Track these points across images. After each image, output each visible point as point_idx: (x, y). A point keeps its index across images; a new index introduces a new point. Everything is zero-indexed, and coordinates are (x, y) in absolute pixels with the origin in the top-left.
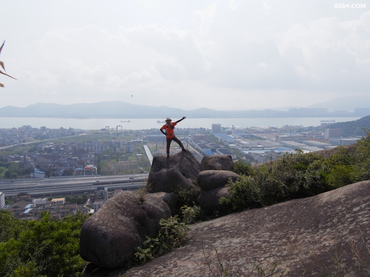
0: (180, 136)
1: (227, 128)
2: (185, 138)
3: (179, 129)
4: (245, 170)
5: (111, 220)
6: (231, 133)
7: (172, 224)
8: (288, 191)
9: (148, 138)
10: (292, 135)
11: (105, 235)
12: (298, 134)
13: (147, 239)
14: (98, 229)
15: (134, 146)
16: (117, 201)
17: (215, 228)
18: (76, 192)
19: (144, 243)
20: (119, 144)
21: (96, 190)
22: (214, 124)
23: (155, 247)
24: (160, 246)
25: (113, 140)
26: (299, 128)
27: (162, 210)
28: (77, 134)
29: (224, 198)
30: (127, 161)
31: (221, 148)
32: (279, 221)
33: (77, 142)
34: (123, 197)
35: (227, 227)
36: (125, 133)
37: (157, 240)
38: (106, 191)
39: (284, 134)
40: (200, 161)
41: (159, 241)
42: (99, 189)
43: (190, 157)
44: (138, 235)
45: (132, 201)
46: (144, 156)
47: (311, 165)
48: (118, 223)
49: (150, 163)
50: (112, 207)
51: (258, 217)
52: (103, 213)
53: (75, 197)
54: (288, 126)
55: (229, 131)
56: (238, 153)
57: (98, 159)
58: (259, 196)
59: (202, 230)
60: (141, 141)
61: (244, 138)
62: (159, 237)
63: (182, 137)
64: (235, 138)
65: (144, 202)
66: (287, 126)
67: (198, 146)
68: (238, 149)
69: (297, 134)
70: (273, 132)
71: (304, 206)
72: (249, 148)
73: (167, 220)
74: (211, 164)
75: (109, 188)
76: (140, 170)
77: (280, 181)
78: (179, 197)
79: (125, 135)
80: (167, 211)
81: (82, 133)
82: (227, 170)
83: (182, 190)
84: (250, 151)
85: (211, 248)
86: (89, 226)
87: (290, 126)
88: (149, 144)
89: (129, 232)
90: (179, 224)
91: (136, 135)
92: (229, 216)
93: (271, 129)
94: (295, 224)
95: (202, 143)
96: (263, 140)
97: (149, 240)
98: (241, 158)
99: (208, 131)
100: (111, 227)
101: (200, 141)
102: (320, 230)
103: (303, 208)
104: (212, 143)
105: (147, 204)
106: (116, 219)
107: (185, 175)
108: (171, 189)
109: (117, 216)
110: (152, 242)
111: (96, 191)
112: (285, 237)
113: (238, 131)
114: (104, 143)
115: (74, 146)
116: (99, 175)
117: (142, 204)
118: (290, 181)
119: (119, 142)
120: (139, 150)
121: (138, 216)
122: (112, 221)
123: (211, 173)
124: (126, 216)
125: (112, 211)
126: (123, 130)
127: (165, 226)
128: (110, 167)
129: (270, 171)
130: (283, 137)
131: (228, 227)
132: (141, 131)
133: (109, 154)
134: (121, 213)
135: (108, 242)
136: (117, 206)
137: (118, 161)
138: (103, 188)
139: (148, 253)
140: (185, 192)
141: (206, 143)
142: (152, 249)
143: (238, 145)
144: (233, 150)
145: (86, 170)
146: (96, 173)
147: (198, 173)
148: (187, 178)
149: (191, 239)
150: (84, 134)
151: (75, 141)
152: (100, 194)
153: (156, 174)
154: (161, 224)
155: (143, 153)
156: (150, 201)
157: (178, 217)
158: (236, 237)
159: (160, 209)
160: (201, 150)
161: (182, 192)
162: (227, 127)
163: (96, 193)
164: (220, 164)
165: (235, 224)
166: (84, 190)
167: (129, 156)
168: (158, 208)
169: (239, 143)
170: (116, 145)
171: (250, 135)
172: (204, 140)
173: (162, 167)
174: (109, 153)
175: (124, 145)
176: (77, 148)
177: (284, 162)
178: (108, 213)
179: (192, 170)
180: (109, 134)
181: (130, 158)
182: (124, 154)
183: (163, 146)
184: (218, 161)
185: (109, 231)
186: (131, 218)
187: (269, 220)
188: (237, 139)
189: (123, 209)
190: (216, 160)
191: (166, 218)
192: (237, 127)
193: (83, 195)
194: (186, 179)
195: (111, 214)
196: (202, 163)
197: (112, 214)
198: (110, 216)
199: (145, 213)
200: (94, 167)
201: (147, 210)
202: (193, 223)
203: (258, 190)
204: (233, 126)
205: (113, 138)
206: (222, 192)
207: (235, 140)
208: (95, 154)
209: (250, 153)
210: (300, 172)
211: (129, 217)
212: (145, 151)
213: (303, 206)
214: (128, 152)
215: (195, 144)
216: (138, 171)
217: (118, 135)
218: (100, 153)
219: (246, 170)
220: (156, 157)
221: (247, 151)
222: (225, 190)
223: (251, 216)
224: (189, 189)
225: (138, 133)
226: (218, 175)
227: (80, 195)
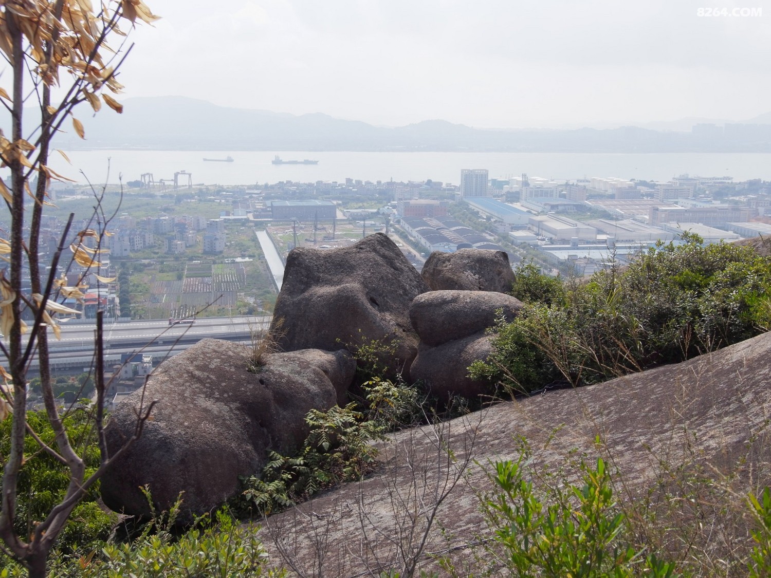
0: (365, 204)
1: (507, 183)
2: (381, 212)
3: (364, 184)
4: (545, 292)
5: (179, 407)
6: (519, 198)
7: (338, 423)
8: (654, 343)
9: (269, 211)
10: (701, 205)
11: (165, 444)
12: (717, 204)
13: (272, 459)
14: (147, 427)
15: (227, 234)
16: (192, 362)
17: (454, 436)
18: (61, 366)
19: (267, 468)
20: (182, 228)
21: (117, 363)
22: (469, 170)
23: (295, 478)
24: (306, 475)
25: (165, 216)
26: (720, 185)
27: (314, 388)
28: (58, 197)
29: (481, 363)
30: (206, 279)
31: (488, 243)
32: (616, 412)
33: (56, 221)
34: (208, 353)
35: (485, 434)
36: (199, 196)
37: (300, 461)
38: (146, 366)
39: (676, 203)
40: (419, 267)
41: (305, 464)
42: (126, 359)
43: (392, 254)
44: (249, 447)
45: (234, 363)
46: (258, 263)
47: (719, 276)
48: (197, 415)
49: (276, 285)
50: (181, 376)
51: (567, 407)
52: (157, 391)
53: (58, 382)
54: (690, 177)
55: (514, 190)
56: (538, 258)
57: (120, 271)
58: (574, 357)
59: (419, 442)
60: (247, 220)
61: (557, 213)
62: (304, 456)
63: (372, 208)
64: (530, 212)
65: (265, 368)
66: (685, 179)
67: (420, 236)
68: (538, 246)
69: (713, 202)
70: (643, 195)
71: (683, 376)
72: (571, 244)
73: (326, 412)
74: (449, 275)
75: (156, 358)
76: (245, 306)
77: (635, 319)
78: (359, 362)
79: (200, 200)
80: (327, 393)
81: (72, 192)
82: (495, 290)
83: (368, 343)
84: (572, 252)
85: (440, 475)
86: (125, 421)
87: (692, 179)
88: (272, 228)
89: (226, 438)
90: (357, 425)
91: (234, 202)
92: (491, 410)
93: (639, 187)
94: (654, 416)
95: (430, 226)
96: (612, 219)
97: (279, 461)
98: (546, 272)
99: (449, 190)
100: (182, 424)
101: (425, 219)
102: (708, 421)
103: (681, 378)
104: (460, 227)
105: (273, 373)
106: (192, 406)
107: (377, 304)
108: (338, 340)
109: (193, 400)
110: (288, 468)
111: (119, 366)
112: (623, 441)
113: (541, 192)
114: (138, 223)
115: (50, 232)
116: (126, 319)
117: (260, 372)
118: (659, 319)
119: (184, 221)
120: (243, 246)
121: (251, 401)
122: (182, 411)
123: (450, 299)
124: (217, 400)
125: (181, 388)
126: (193, 187)
127: (320, 427)
128: (156, 296)
129: (609, 292)
130: (672, 211)
131: (488, 434)
132: (250, 188)
133: (154, 258)
134: (204, 393)
135: (174, 461)
136: (192, 376)
137: (180, 278)
138: (138, 357)
139: (278, 491)
140: (376, 348)
141: (442, 225)
142: (288, 483)
143: (537, 235)
144: (523, 248)
145: (87, 303)
146: (118, 313)
147: (411, 300)
148: (381, 310)
149: (389, 463)
150: (79, 197)
151: (51, 219)
152: (130, 375)
153: (295, 299)
154: (311, 422)
155: (256, 254)
156: (281, 366)
157: (355, 409)
158: (507, 451)
159: (307, 386)
160: (427, 246)
161: (367, 350)
162: (507, 180)
163: (118, 370)
164: (474, 275)
165: (506, 425)
166: (84, 363)
167: (214, 263)
168: (301, 384)
169: (542, 229)
170: (174, 231)
171: (574, 205)
172: (438, 219)
173: (313, 282)
174: (153, 255)
175: (199, 231)
176: (57, 238)
177: (650, 267)
178: (171, 390)
179: (396, 291)
180: (152, 196)
181: (216, 269)
182: (198, 257)
183: (315, 234)
184: (469, 266)
185: (176, 432)
186: (232, 406)
187: (592, 412)
188: (535, 214)
189: (208, 383)
190: (465, 265)
191: (325, 408)
192: (537, 179)
193: (81, 376)
194: (377, 312)
195: (179, 394)
196: (424, 272)
197: (182, 394)
198: (177, 398)
199: (269, 393)
200: (110, 296)
201: (274, 388)
202: (398, 430)
203: (574, 342)
204: (524, 176)
205: (166, 210)
206: (476, 347)
207: (530, 219)
208: (112, 258)
209: (573, 259)
210: (689, 293)
211: (226, 401)
212: (260, 248)
213: (681, 375)
214: (211, 252)
215: (410, 229)
216: (239, 307)
217: (179, 199)
218: (125, 254)
219: (548, 291)
220: (297, 254)
221: (562, 251)
222: (484, 344)
223: (549, 406)
224: (387, 341)
225: (238, 197)
226: (466, 302)
227: (73, 376)
